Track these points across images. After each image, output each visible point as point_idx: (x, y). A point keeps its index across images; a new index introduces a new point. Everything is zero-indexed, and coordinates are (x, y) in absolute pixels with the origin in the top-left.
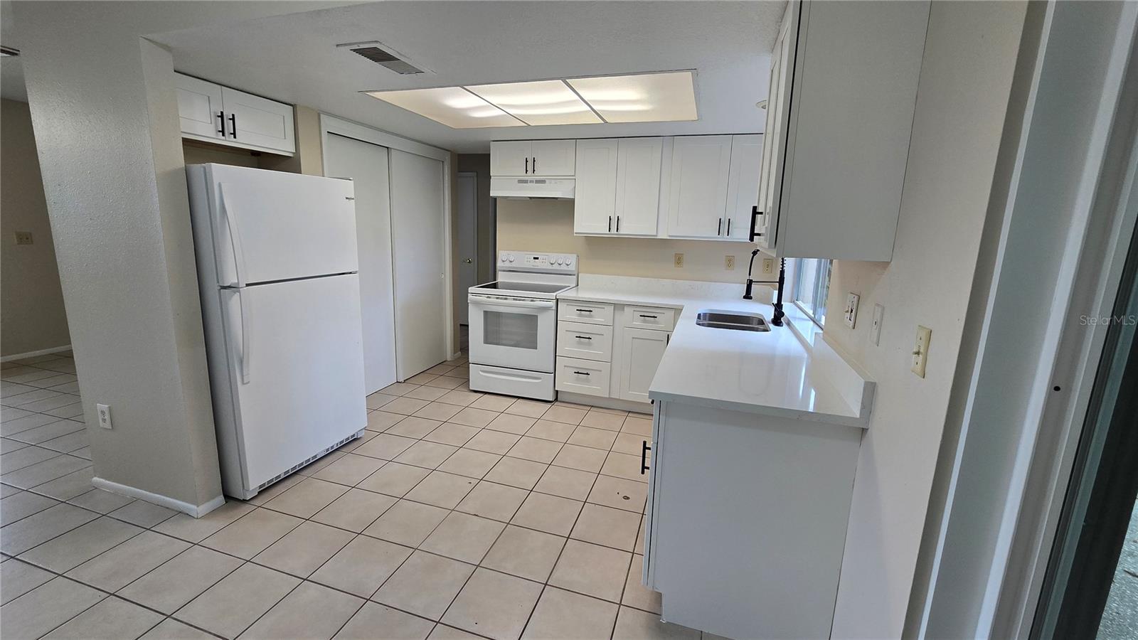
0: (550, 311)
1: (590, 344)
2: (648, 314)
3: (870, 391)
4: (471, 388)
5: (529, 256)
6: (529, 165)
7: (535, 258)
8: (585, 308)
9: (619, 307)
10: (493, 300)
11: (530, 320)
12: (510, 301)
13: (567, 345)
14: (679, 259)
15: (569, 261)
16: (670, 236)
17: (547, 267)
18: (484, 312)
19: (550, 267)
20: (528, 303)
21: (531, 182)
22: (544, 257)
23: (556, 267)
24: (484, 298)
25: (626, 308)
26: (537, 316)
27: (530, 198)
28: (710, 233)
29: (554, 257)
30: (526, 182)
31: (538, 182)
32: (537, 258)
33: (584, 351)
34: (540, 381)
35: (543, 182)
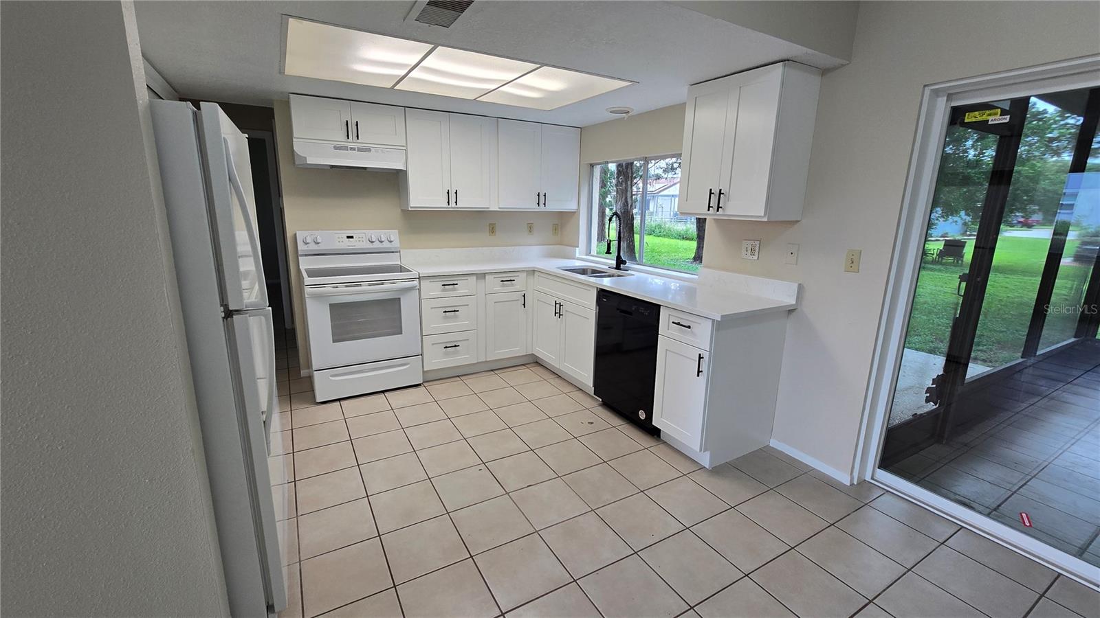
0: (414, 291)
1: (456, 317)
2: (507, 279)
3: (801, 289)
4: (318, 401)
5: (340, 236)
6: (352, 130)
7: (348, 237)
8: (449, 282)
9: (482, 276)
10: (342, 289)
11: (391, 306)
12: (365, 288)
13: (434, 322)
14: (493, 228)
15: (393, 236)
16: (500, 208)
17: (367, 245)
18: (330, 305)
19: (370, 246)
20: (387, 286)
21: (352, 149)
22: (361, 235)
23: (377, 245)
24: (329, 289)
25: (487, 277)
26: (399, 299)
27: (333, 167)
28: (530, 205)
29: (374, 234)
30: (346, 149)
31: (360, 150)
32: (352, 237)
33: (452, 325)
34: (407, 366)
35: (369, 150)
